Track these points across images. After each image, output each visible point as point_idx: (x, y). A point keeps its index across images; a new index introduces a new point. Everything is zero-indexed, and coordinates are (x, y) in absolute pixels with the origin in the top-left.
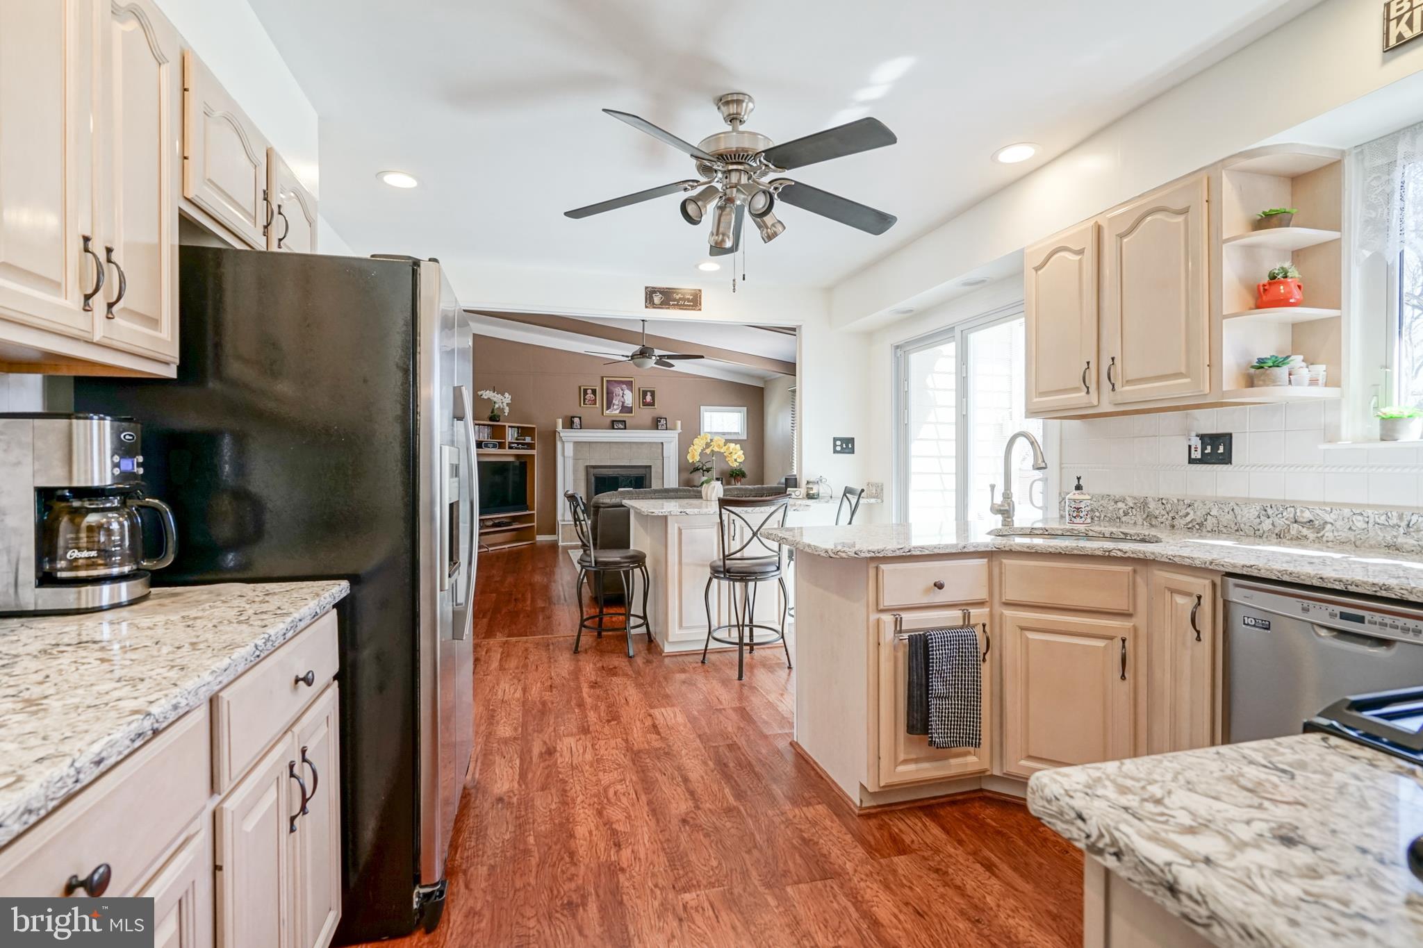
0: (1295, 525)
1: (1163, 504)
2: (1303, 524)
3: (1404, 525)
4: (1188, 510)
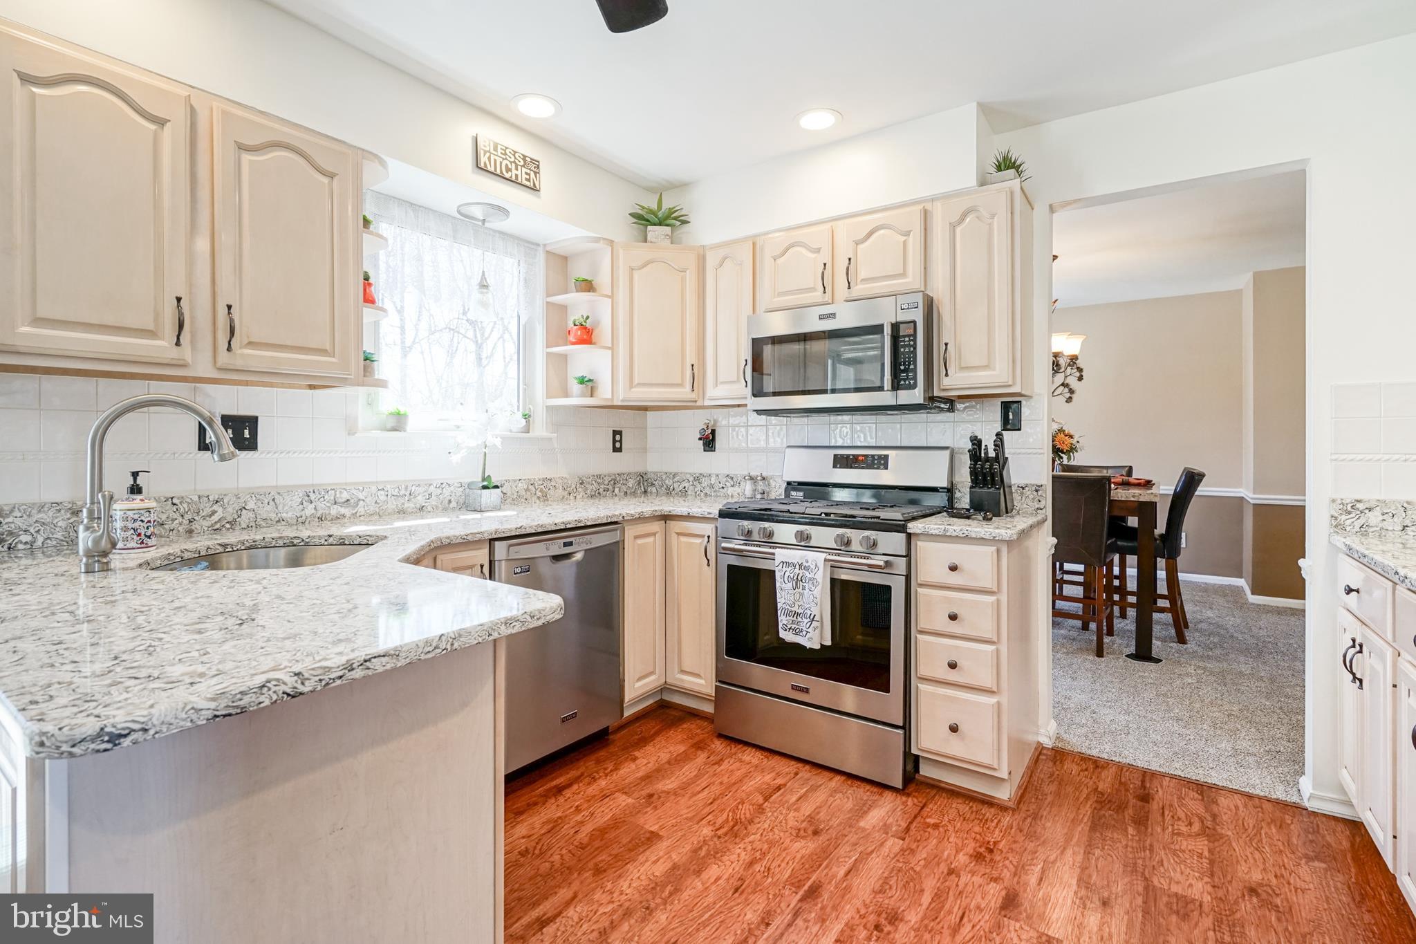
0: (335, 506)
1: (174, 504)
2: (341, 504)
3: (407, 494)
4: (215, 507)
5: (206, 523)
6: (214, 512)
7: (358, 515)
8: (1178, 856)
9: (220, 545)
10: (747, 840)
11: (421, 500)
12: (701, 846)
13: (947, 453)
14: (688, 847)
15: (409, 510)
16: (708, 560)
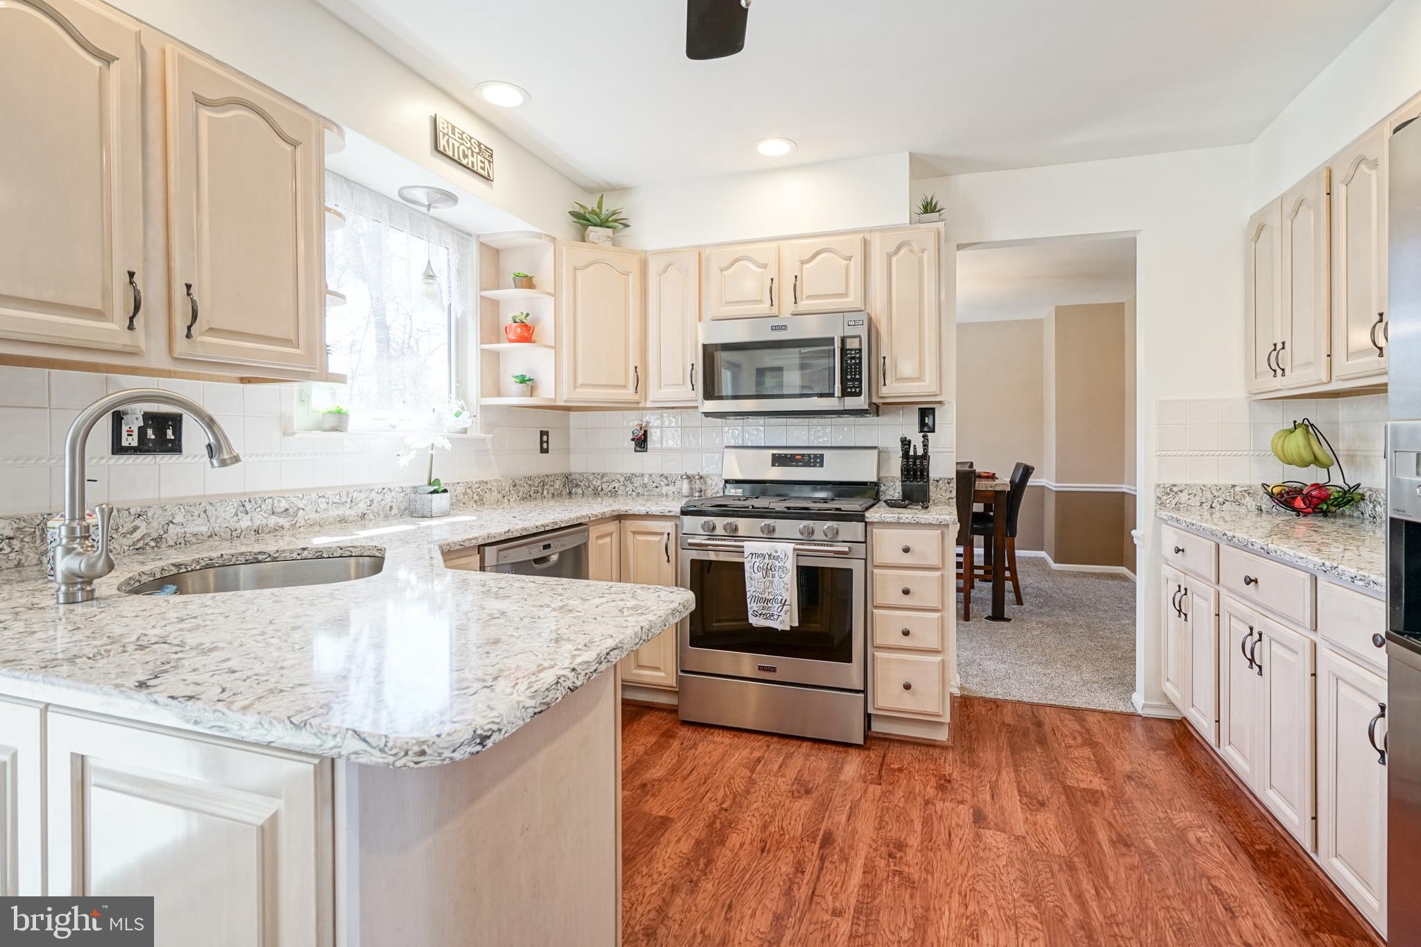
0: (273, 517)
2: (279, 514)
3: (349, 500)
4: (137, 522)
5: (127, 542)
6: (136, 529)
7: (298, 525)
8: (1076, 763)
9: (174, 565)
10: (752, 808)
11: (362, 507)
12: (714, 820)
13: (876, 451)
14: (702, 824)
15: (350, 518)
16: (668, 557)
